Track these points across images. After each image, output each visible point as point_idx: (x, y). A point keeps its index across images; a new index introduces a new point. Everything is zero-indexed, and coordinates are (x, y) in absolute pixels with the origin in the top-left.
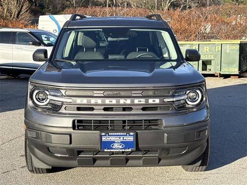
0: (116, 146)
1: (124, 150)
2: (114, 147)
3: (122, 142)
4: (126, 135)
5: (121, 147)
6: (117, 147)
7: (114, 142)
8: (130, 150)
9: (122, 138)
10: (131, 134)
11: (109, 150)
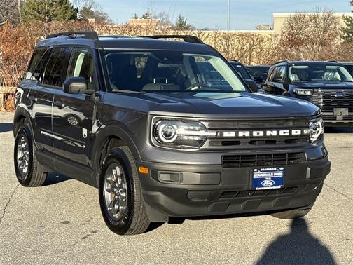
0: (266, 183)
1: (274, 188)
2: (264, 185)
3: (272, 179)
4: (276, 171)
5: (271, 184)
6: (268, 185)
7: (265, 179)
8: (279, 187)
9: (272, 174)
10: (282, 168)
11: (260, 189)
